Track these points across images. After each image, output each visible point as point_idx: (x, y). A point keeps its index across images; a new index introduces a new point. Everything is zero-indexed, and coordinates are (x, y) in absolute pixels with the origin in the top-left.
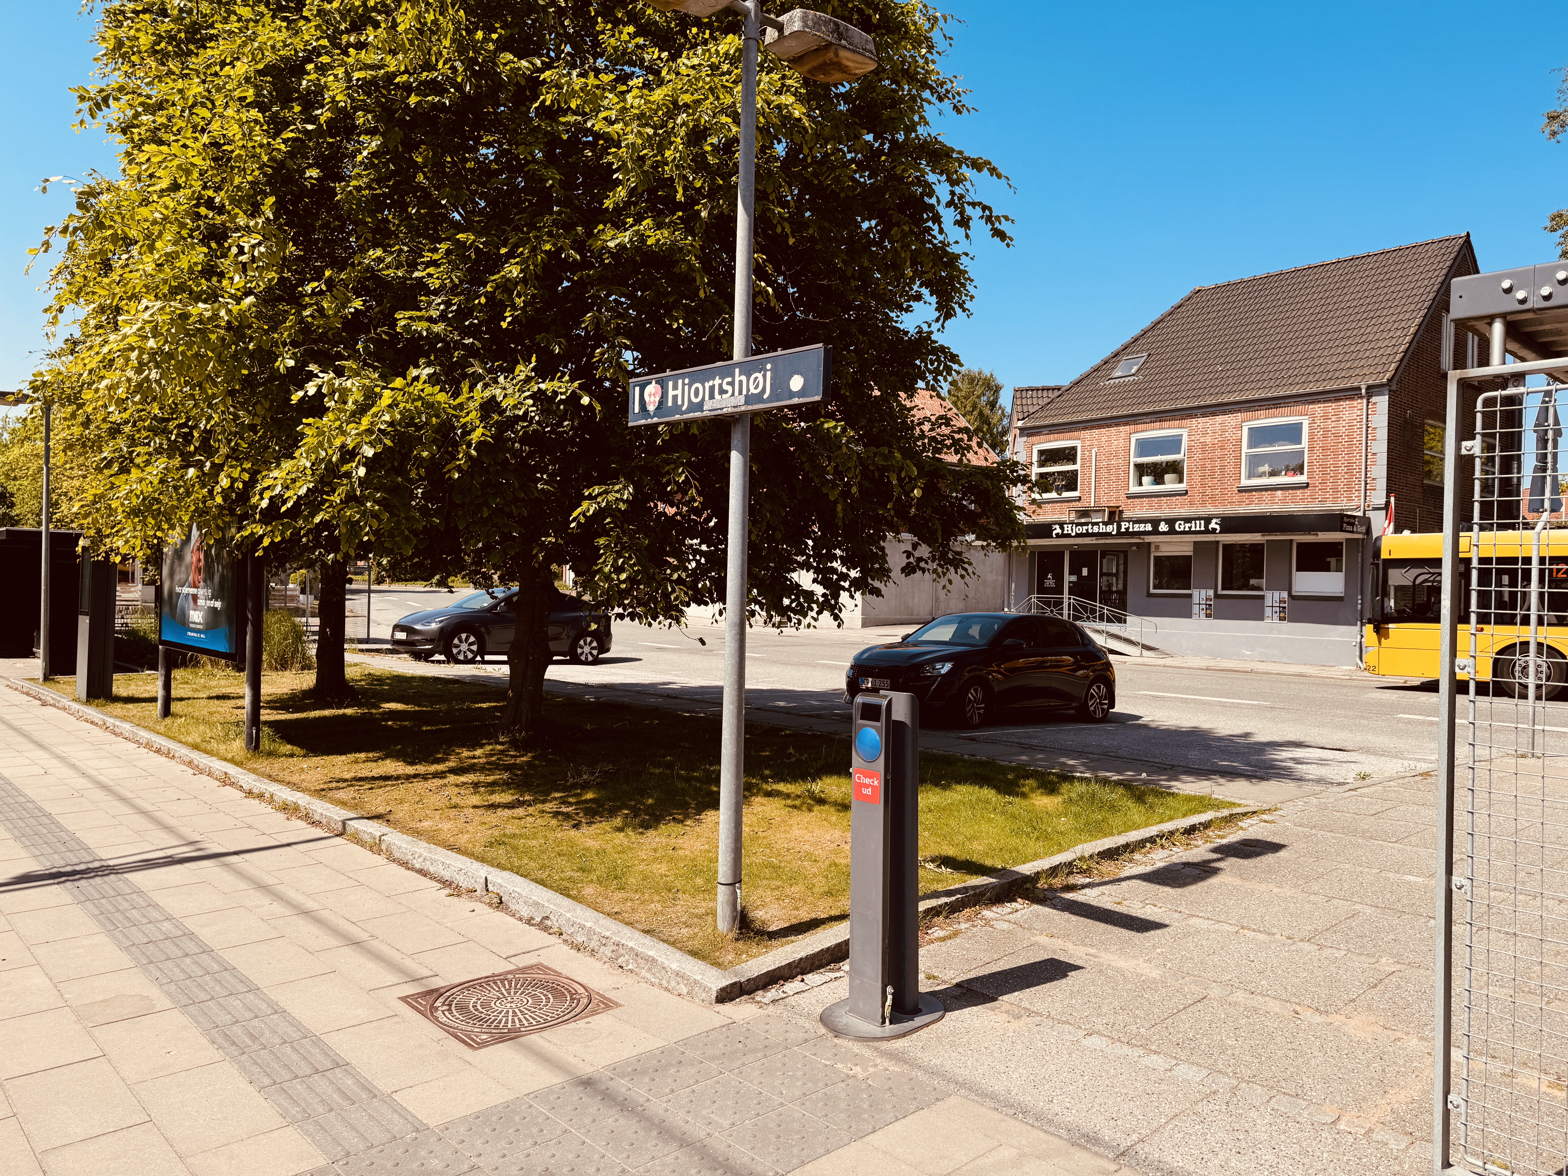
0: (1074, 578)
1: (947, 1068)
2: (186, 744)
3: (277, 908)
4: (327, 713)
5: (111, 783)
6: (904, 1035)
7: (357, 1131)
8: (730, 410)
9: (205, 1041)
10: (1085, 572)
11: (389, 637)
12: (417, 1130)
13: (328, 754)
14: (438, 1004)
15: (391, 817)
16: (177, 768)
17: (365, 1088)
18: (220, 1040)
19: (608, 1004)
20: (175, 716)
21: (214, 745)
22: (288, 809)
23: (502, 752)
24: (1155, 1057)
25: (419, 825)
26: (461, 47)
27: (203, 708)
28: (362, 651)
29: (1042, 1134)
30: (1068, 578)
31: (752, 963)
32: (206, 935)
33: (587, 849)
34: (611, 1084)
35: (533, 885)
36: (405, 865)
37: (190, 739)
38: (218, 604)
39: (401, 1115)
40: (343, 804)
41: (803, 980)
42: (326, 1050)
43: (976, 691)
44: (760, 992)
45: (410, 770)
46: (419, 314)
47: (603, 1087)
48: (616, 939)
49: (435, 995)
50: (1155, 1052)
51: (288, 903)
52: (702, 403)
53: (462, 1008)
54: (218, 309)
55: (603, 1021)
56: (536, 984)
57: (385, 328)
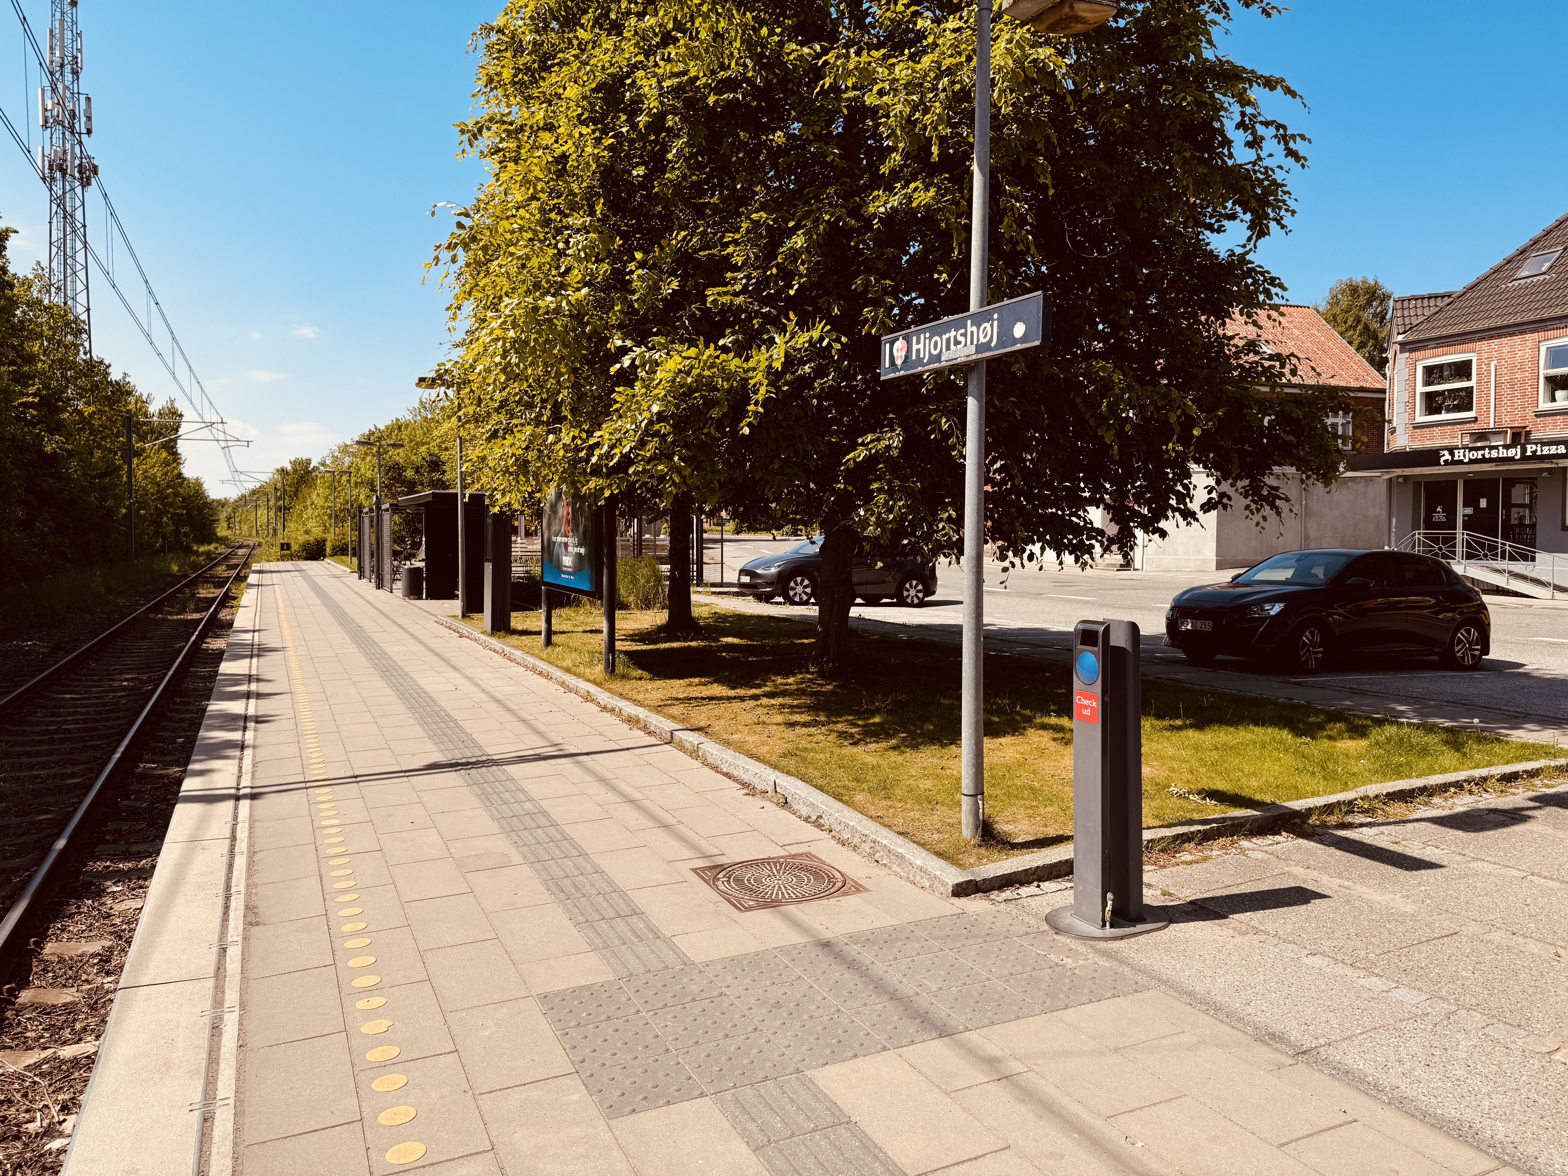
0: (1469, 511)
1: (1155, 968)
2: (562, 668)
3: (611, 797)
4: (675, 645)
5: (502, 698)
6: (1122, 938)
7: (640, 960)
8: (963, 359)
9: (542, 888)
10: (1483, 503)
11: (736, 581)
12: (685, 964)
13: (670, 678)
14: (720, 876)
15: (709, 730)
16: (553, 687)
17: (651, 930)
18: (553, 888)
19: (858, 888)
20: (556, 645)
21: (582, 668)
22: (632, 721)
23: (810, 680)
24: (1374, 979)
25: (730, 737)
26: (749, 44)
27: (578, 640)
28: (714, 593)
29: (1228, 1029)
30: (1462, 511)
31: (990, 866)
32: (555, 813)
33: (865, 764)
34: (845, 948)
35: (812, 789)
36: (715, 769)
37: (564, 664)
38: (582, 551)
39: (675, 952)
40: (673, 718)
41: (1038, 886)
42: (628, 902)
43: (1312, 634)
44: (996, 892)
45: (732, 693)
46: (725, 289)
47: (838, 949)
48: (873, 836)
49: (719, 869)
50: (1377, 975)
51: (620, 793)
52: (939, 355)
53: (739, 881)
54: (561, 302)
55: (851, 901)
56: (801, 868)
57: (697, 305)
